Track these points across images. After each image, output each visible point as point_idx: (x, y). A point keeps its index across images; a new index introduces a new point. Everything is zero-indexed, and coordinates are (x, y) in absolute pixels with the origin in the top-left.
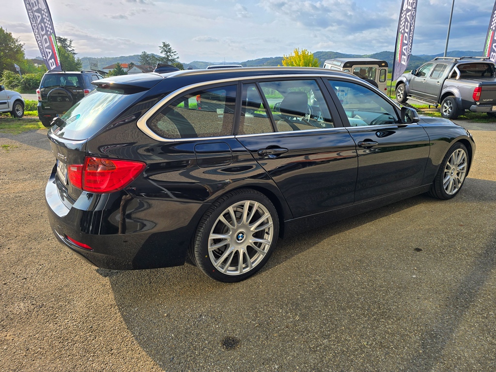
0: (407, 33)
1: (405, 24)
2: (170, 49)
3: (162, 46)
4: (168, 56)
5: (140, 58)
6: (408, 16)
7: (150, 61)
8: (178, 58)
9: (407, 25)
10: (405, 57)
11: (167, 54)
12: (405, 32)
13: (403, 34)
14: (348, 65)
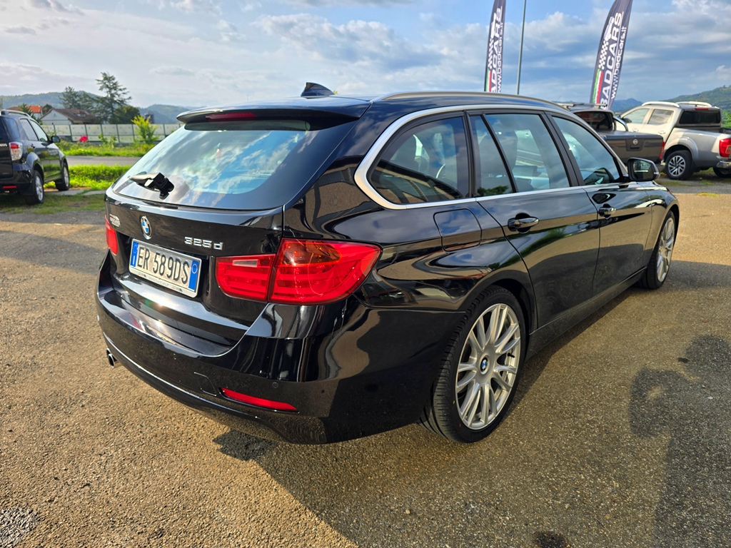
2: (115, 84)
3: (102, 79)
4: (112, 95)
5: (62, 97)
7: (81, 103)
8: (130, 98)
11: (110, 91)
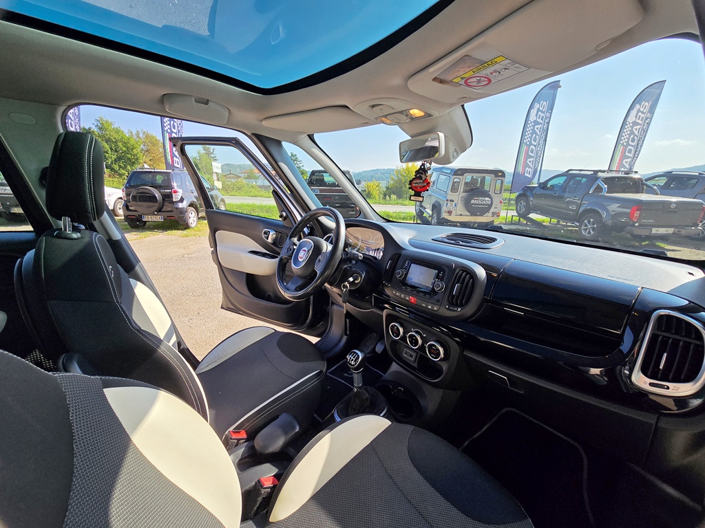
0: (535, 146)
1: (532, 136)
6: (537, 128)
9: (535, 138)
10: (530, 170)
12: (531, 144)
13: (529, 146)
14: (459, 172)
